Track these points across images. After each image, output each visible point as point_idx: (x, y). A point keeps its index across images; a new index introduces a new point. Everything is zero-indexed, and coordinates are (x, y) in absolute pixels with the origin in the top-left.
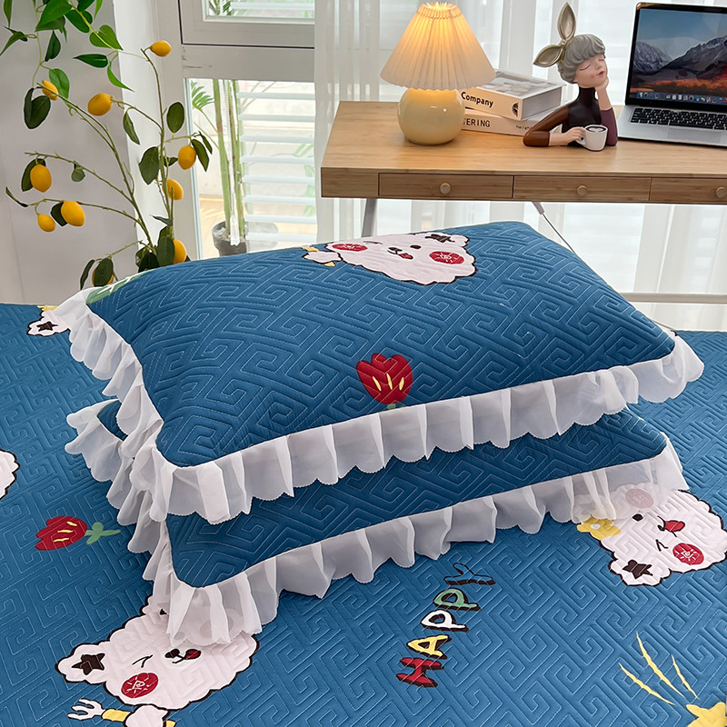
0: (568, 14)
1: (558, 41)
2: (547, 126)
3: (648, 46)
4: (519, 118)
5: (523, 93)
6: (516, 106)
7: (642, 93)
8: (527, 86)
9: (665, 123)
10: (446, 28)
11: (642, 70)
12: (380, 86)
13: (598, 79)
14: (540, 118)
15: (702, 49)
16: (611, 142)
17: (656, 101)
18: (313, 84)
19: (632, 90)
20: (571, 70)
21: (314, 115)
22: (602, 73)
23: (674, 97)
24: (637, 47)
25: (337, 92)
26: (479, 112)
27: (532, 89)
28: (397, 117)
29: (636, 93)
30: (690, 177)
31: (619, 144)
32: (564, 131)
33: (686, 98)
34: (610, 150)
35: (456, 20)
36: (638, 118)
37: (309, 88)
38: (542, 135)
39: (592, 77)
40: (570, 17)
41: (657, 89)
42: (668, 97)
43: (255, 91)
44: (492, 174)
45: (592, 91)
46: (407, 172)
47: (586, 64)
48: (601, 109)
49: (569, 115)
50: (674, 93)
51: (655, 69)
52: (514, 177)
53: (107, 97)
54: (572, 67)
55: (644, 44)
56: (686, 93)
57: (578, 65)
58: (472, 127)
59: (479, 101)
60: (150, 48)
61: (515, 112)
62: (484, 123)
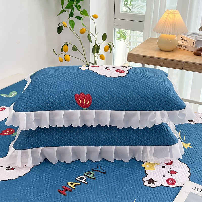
2: (201, 50)
4: (194, 46)
6: (194, 42)
26: (185, 44)
35: (176, 15)
38: (199, 52)
44: (177, 61)
46: (151, 57)
52: (183, 62)
53: (84, 29)
58: (182, 48)
59: (185, 40)
60: (92, 16)
61: (194, 44)
62: (185, 47)
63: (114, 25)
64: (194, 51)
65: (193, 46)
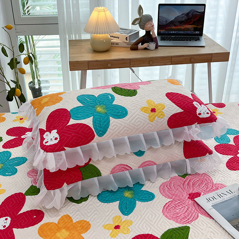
0: (140, 8)
1: (138, 17)
2: (137, 43)
3: (163, 17)
4: (128, 42)
5: (128, 34)
6: (127, 38)
7: (162, 31)
8: (129, 32)
9: (171, 40)
10: (103, 15)
11: (161, 24)
12: (82, 35)
13: (152, 28)
14: (134, 41)
15: (179, 17)
16: (157, 47)
17: (166, 34)
18: (59, 35)
19: (159, 31)
20: (143, 26)
21: (60, 45)
22: (153, 26)
23: (172, 32)
24: (159, 17)
25: (67, 37)
26: (115, 40)
27: (130, 32)
28: (90, 44)
29: (160, 32)
30: (183, 56)
31: (159, 47)
32: (142, 45)
33: (175, 32)
34: (157, 49)
35: (106, 12)
36: (162, 39)
37: (57, 37)
38: (135, 46)
39: (150, 27)
40: (141, 9)
41: (166, 30)
42: (170, 32)
43: (39, 39)
44: (123, 60)
45: (150, 32)
46: (97, 61)
47: (147, 24)
48: (153, 37)
49: (143, 40)
50: (172, 31)
51: (165, 24)
52: (130, 60)
54: (143, 24)
55: (161, 16)
56: (175, 31)
57: (145, 24)
58: (113, 45)
59: (114, 37)
60: (5, 27)
61: (127, 40)
62: (117, 44)
63: (16, 32)
64: (130, 46)
65: (126, 41)
